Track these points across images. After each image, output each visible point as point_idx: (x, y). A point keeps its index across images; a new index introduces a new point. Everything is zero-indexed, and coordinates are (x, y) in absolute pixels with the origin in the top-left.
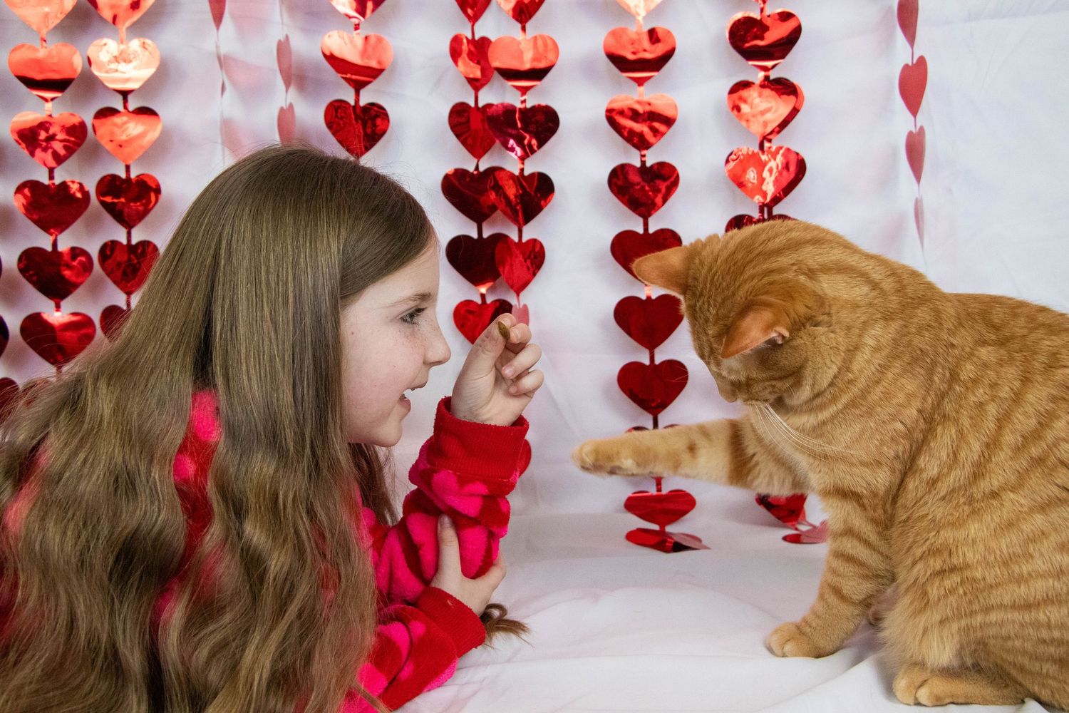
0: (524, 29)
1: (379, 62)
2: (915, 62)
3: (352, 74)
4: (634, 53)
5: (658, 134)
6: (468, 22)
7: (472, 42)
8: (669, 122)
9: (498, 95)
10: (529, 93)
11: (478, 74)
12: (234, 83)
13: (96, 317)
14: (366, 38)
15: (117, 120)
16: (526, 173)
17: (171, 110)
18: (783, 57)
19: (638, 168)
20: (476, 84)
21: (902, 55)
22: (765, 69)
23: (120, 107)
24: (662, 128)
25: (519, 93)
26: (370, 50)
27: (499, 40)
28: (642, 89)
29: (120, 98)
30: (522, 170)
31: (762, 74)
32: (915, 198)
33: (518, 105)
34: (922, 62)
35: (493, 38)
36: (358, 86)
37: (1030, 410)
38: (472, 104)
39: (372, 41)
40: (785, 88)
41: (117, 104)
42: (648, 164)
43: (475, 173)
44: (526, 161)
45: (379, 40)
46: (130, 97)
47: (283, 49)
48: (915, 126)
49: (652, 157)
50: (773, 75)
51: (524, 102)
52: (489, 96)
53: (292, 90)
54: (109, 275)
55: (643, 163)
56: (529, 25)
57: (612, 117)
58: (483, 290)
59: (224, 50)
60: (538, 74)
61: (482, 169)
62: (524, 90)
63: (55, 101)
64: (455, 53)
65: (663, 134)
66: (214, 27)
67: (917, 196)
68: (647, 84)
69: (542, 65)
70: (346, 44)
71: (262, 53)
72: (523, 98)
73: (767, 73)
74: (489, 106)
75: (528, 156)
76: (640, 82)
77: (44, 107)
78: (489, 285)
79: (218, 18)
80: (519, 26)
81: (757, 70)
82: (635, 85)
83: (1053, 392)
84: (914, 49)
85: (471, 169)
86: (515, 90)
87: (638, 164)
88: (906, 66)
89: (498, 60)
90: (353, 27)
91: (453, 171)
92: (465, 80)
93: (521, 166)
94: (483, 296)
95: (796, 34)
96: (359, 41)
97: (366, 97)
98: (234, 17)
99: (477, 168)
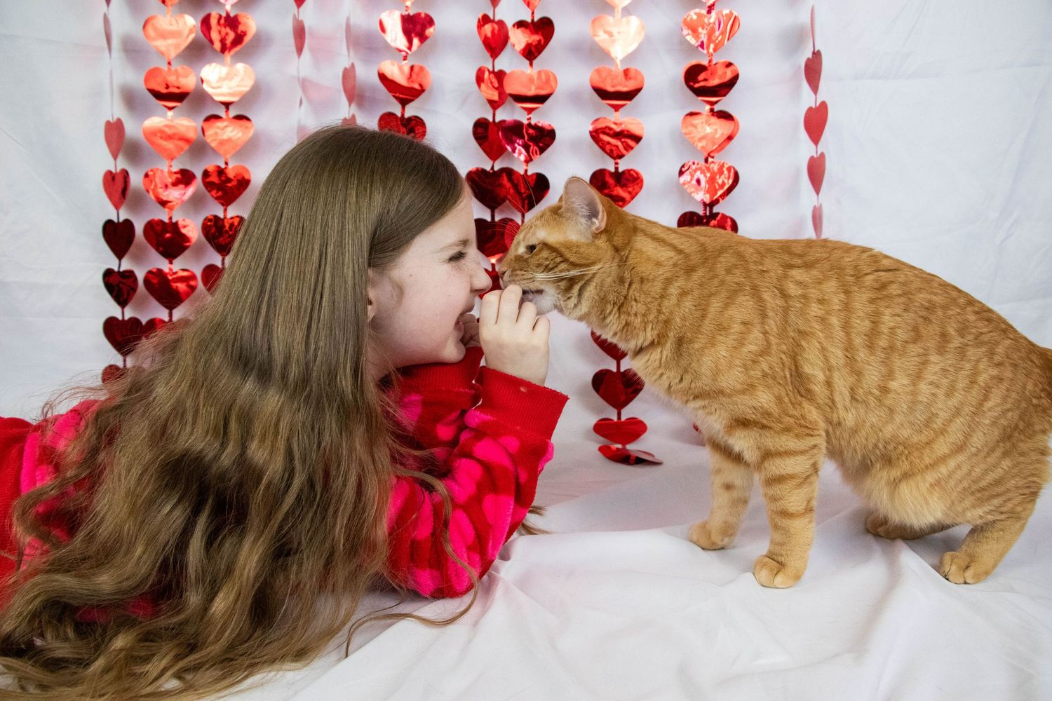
0: (531, 64)
1: (421, 85)
2: (818, 105)
3: (400, 94)
4: (613, 86)
5: (629, 148)
6: (490, 58)
7: (492, 72)
8: (637, 139)
9: (510, 113)
10: (533, 113)
11: (495, 97)
12: (309, 100)
13: (198, 273)
14: (412, 68)
15: (220, 124)
16: (529, 173)
17: (262, 120)
18: (725, 95)
19: (611, 173)
20: (494, 105)
21: (808, 99)
22: (712, 104)
23: (222, 114)
24: (631, 143)
25: (525, 113)
26: (414, 76)
27: (512, 73)
28: (617, 114)
29: (223, 108)
30: (526, 171)
31: (708, 107)
32: (813, 205)
33: (525, 122)
34: (824, 106)
35: (507, 71)
36: (404, 103)
37: (861, 313)
38: (491, 120)
39: (416, 70)
40: (725, 116)
41: (221, 112)
42: (620, 170)
43: (491, 171)
44: (530, 164)
45: (422, 69)
46: (231, 107)
47: (348, 75)
48: (817, 152)
49: (623, 165)
50: (717, 108)
51: (529, 119)
52: (503, 115)
53: (353, 106)
54: (210, 242)
55: (617, 169)
56: (535, 62)
57: (595, 135)
58: (493, 260)
59: (303, 74)
60: (541, 99)
61: (496, 168)
62: (530, 111)
63: (175, 109)
64: (480, 79)
65: (632, 148)
66: (295, 55)
67: (816, 204)
68: (621, 110)
69: (543, 92)
70: (397, 71)
71: (331, 77)
72: (528, 117)
73: (712, 107)
74: (503, 122)
75: (531, 160)
76: (617, 108)
77: (166, 114)
78: (498, 256)
79: (300, 50)
80: (527, 62)
81: (705, 104)
82: (613, 110)
83: (870, 295)
84: (818, 96)
85: (488, 168)
86: (522, 110)
87: (613, 170)
88: (810, 109)
89: (512, 87)
90: (402, 58)
91: (475, 169)
92: (487, 101)
93: (525, 167)
94: (493, 265)
95: (735, 79)
96: (407, 69)
97: (410, 111)
98: (312, 50)
99: (492, 168)
